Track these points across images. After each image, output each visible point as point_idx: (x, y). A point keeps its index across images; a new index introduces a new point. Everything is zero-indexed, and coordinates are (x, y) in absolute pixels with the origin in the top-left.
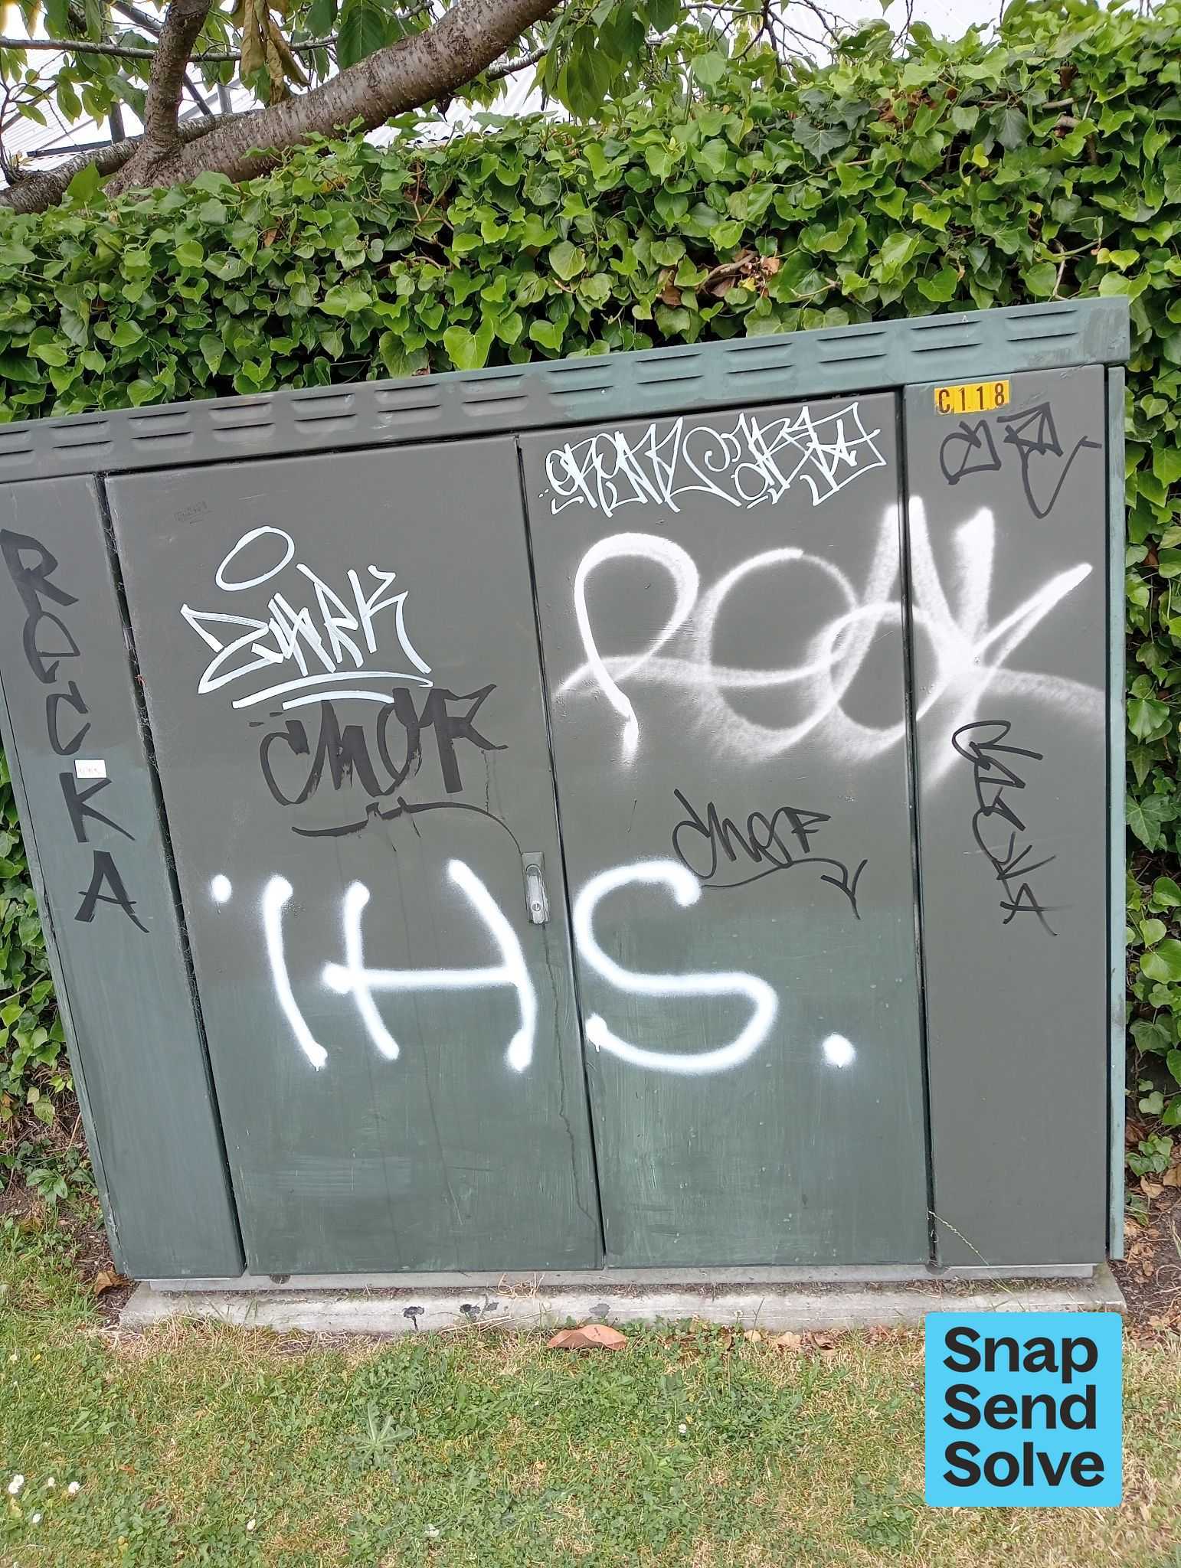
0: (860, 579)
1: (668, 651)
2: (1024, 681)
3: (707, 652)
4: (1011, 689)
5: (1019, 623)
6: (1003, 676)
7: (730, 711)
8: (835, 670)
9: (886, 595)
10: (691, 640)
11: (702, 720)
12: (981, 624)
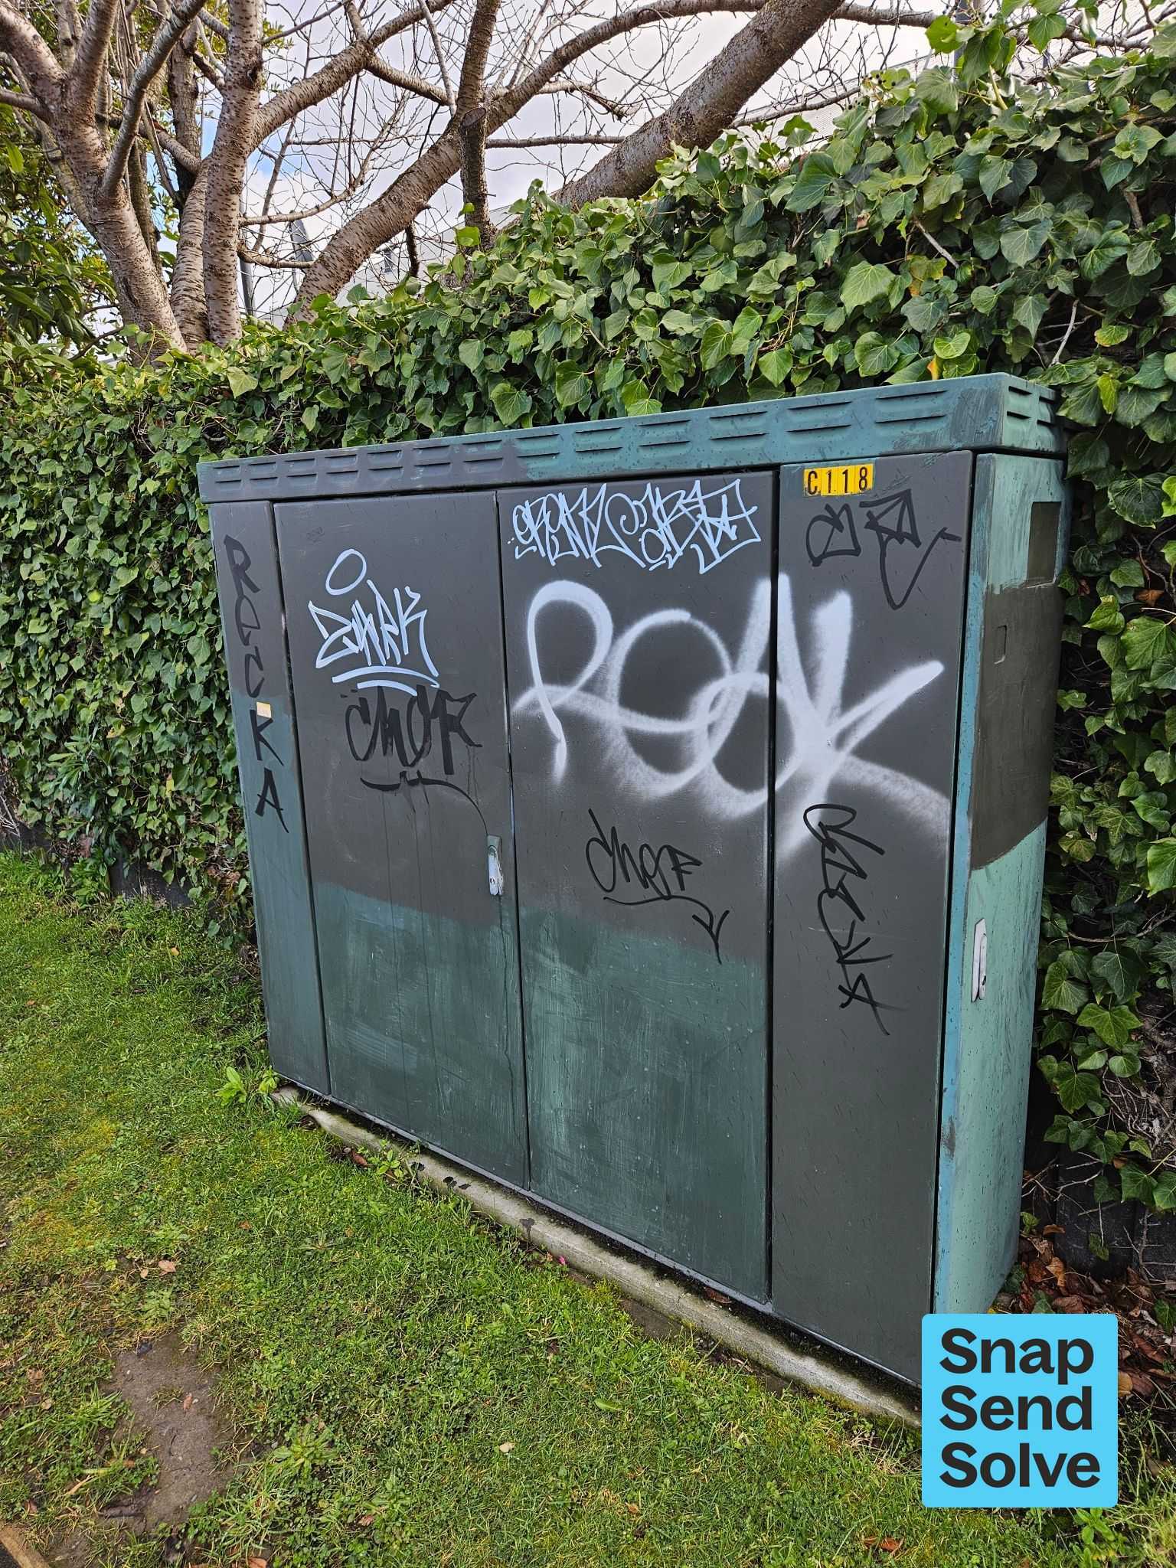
0: (734, 647)
1: (589, 688)
2: (870, 772)
3: (616, 693)
4: (859, 777)
5: (869, 713)
6: (852, 764)
7: (631, 750)
8: (711, 728)
9: (755, 665)
10: (604, 681)
11: (609, 754)
12: (834, 708)
